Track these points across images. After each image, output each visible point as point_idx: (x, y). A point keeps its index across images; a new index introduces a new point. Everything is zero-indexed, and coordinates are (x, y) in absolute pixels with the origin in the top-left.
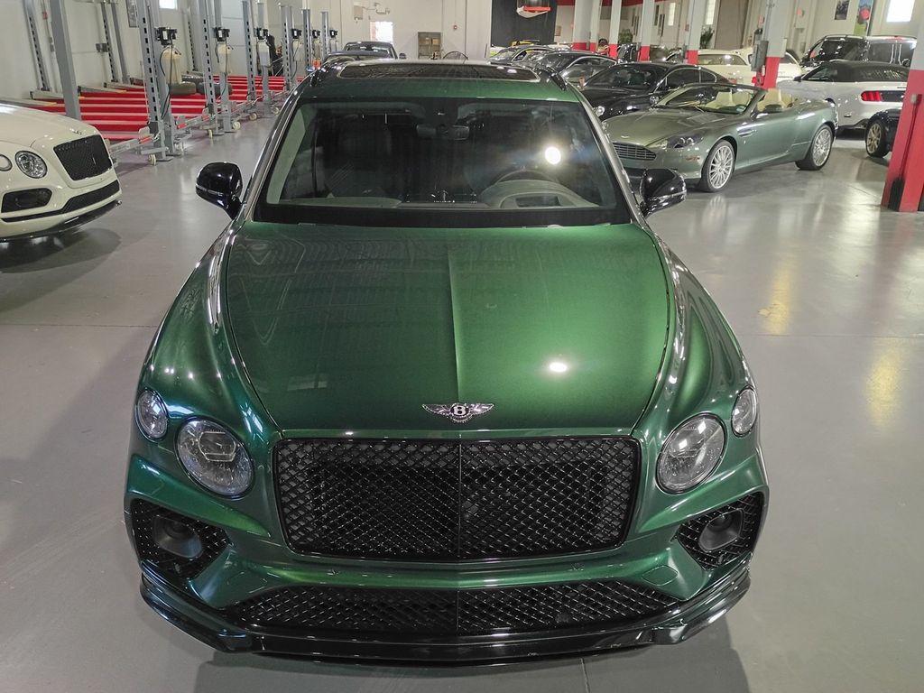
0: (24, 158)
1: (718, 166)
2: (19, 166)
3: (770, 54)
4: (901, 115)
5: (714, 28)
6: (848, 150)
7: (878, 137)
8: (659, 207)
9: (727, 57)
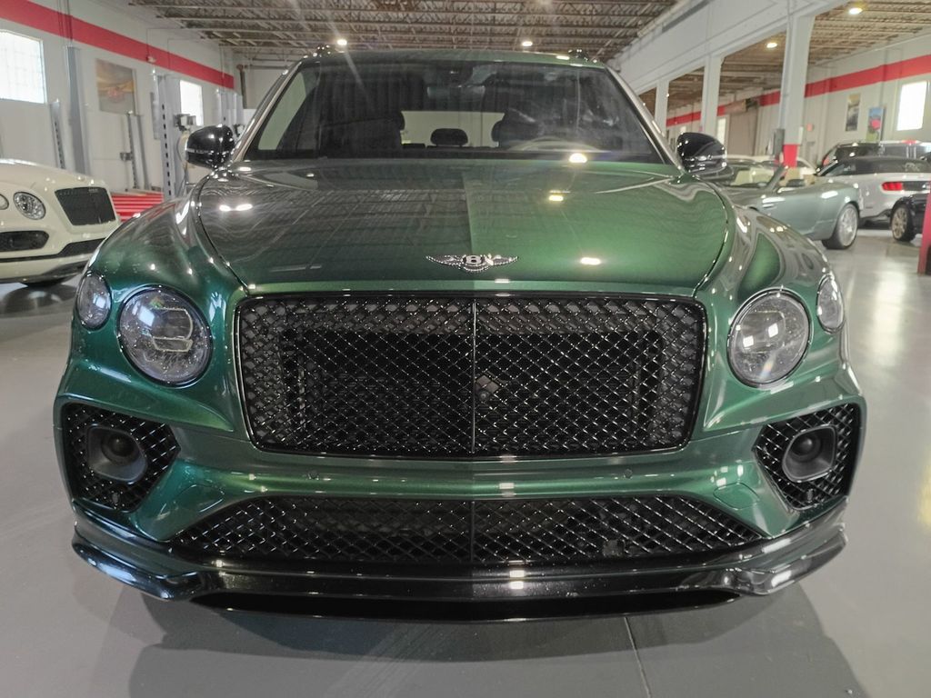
0: (22, 200)
2: (17, 206)
3: (788, 141)
4: (928, 199)
6: (875, 237)
7: (904, 221)
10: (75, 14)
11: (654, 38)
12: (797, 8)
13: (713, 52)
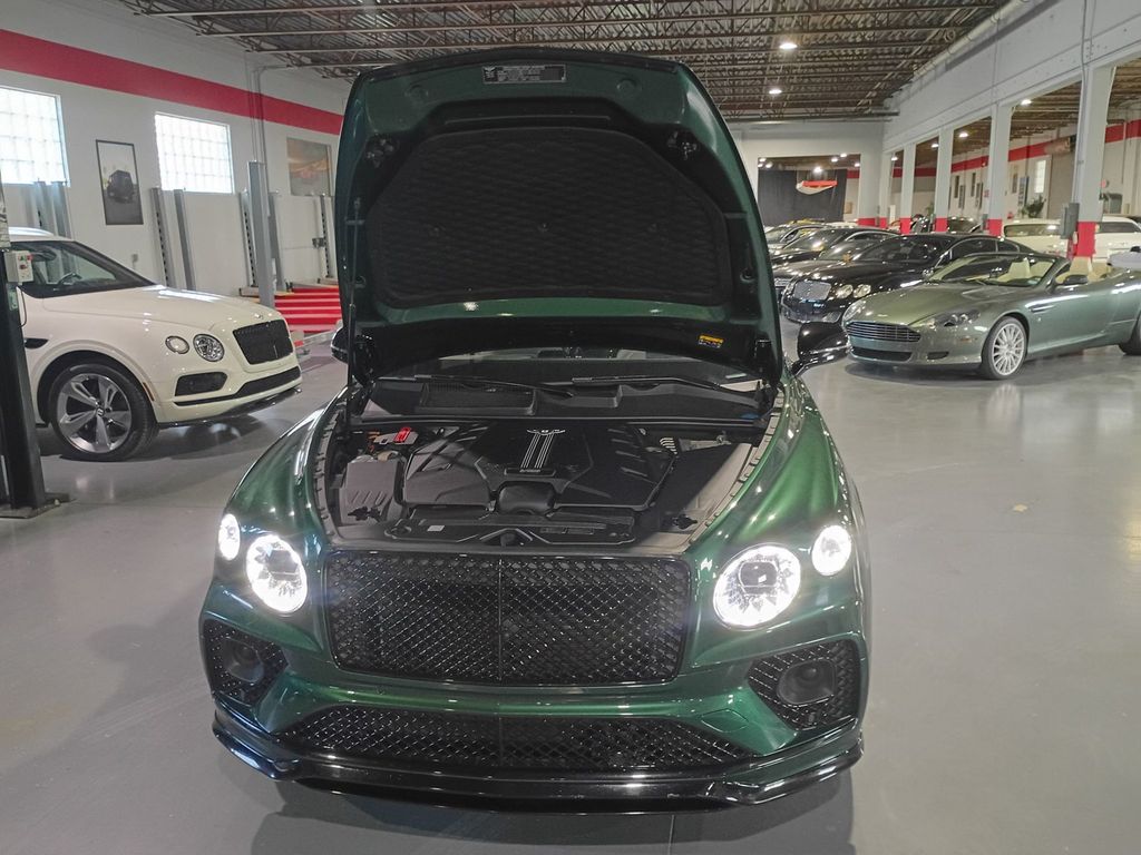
0: (202, 342)
1: (1004, 348)
2: (197, 349)
3: (1082, 219)
5: (1045, 197)
8: (822, 360)
9: (1052, 228)
10: (266, 92)
11: (935, 78)
12: (1093, 57)
13: (1002, 100)
